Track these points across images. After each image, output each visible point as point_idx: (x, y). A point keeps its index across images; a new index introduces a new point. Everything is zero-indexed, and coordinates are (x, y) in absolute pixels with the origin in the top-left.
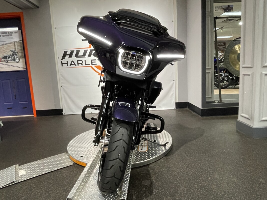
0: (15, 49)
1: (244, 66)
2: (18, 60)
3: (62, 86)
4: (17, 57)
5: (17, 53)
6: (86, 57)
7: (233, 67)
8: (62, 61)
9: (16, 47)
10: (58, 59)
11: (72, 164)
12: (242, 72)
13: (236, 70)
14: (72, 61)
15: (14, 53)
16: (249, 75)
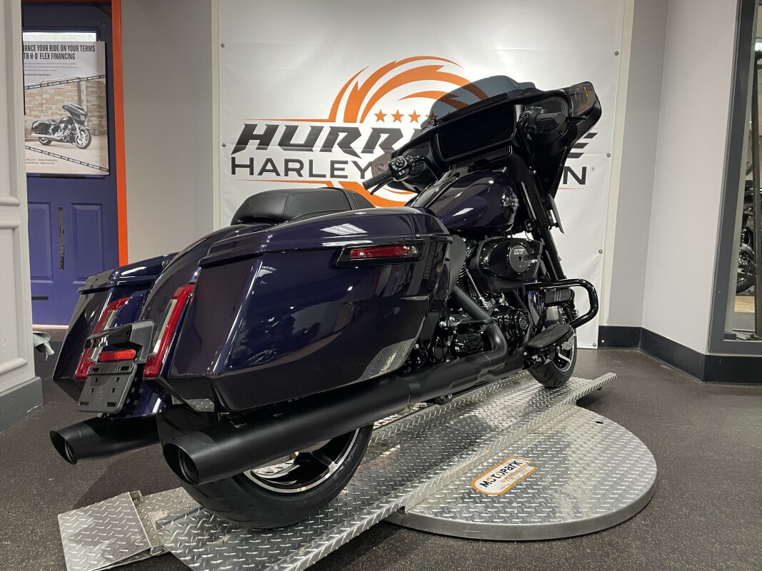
0: (80, 101)
2: (84, 140)
4: (84, 131)
5: (86, 116)
8: (234, 155)
9: (84, 97)
10: (221, 147)
14: (269, 160)
15: (74, 117)
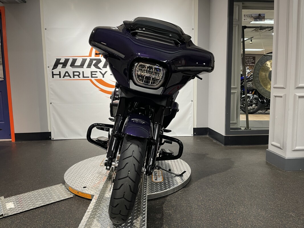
1: (275, 86)
3: (51, 103)
6: (84, 67)
7: (264, 87)
8: (53, 71)
10: (48, 68)
11: (72, 196)
12: (274, 93)
13: (266, 91)
14: (67, 72)
16: (281, 97)
